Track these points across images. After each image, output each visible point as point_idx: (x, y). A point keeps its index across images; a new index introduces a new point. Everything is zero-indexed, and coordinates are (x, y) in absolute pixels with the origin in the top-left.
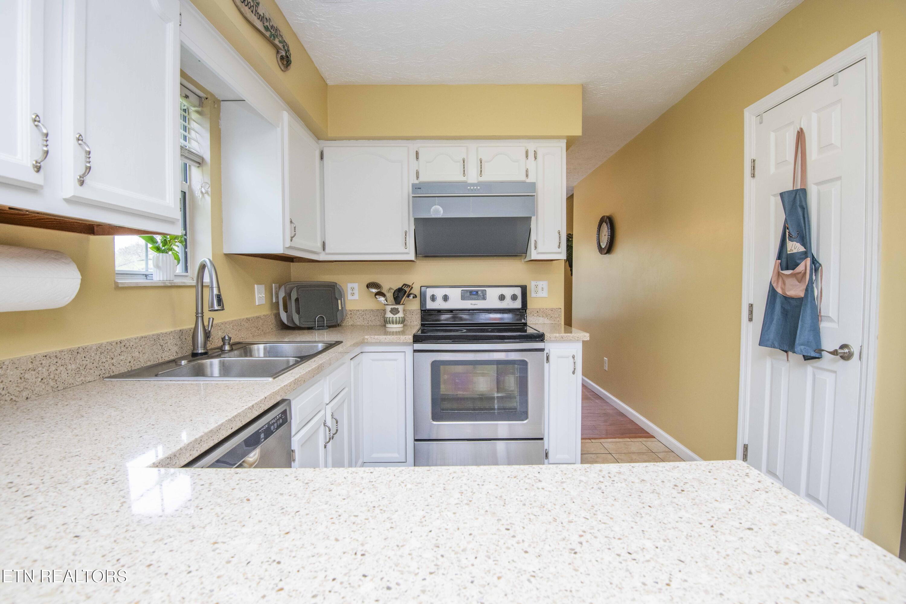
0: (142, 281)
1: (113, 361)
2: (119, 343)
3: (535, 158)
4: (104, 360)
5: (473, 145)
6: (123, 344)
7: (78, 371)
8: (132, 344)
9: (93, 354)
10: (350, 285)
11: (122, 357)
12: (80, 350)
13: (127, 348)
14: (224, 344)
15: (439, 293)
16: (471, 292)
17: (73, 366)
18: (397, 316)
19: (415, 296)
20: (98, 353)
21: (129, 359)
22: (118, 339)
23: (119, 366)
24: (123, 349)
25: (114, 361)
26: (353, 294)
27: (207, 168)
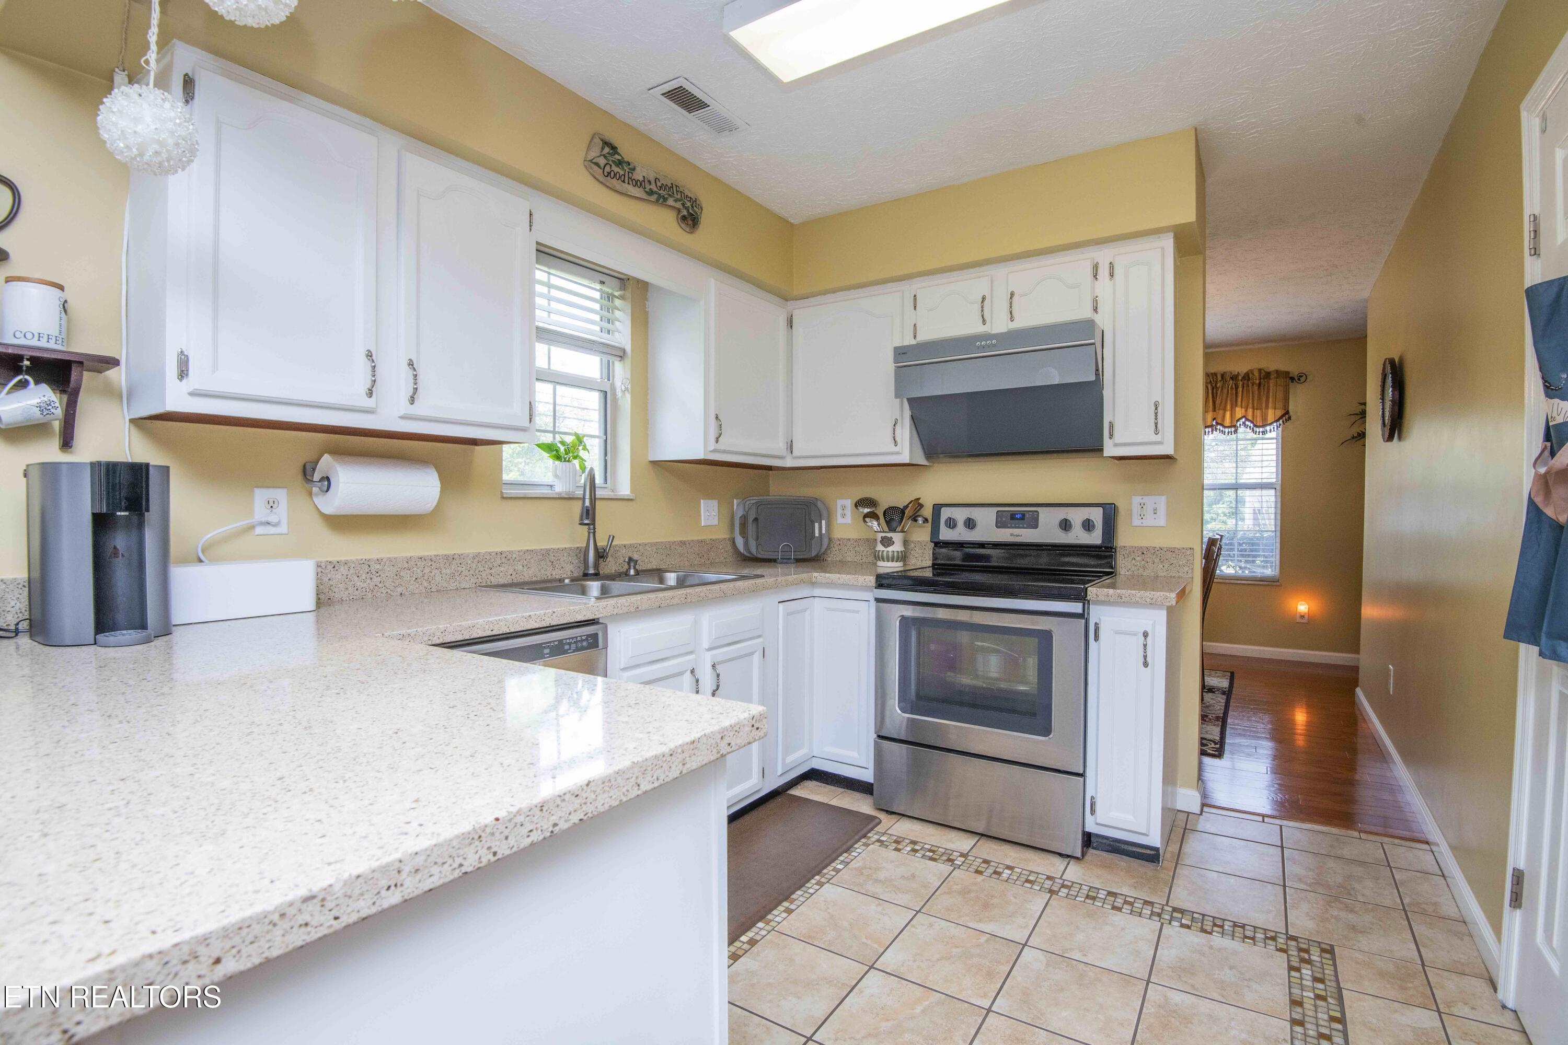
0: (546, 492)
1: (491, 571)
2: (499, 554)
3: (1112, 275)
4: (482, 569)
5: (1000, 272)
6: (504, 555)
7: (453, 576)
8: (514, 556)
9: (469, 562)
10: (840, 503)
11: (502, 569)
12: (456, 556)
13: (509, 560)
14: (630, 568)
15: (960, 515)
16: (1013, 516)
17: (448, 571)
18: (890, 549)
19: (926, 520)
20: (475, 561)
21: (511, 571)
22: (499, 550)
23: (498, 577)
24: (503, 560)
25: (493, 571)
26: (843, 516)
27: (628, 361)
